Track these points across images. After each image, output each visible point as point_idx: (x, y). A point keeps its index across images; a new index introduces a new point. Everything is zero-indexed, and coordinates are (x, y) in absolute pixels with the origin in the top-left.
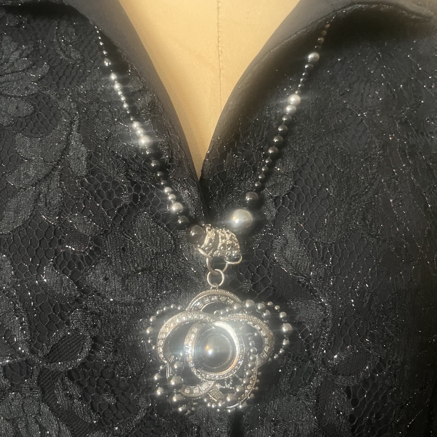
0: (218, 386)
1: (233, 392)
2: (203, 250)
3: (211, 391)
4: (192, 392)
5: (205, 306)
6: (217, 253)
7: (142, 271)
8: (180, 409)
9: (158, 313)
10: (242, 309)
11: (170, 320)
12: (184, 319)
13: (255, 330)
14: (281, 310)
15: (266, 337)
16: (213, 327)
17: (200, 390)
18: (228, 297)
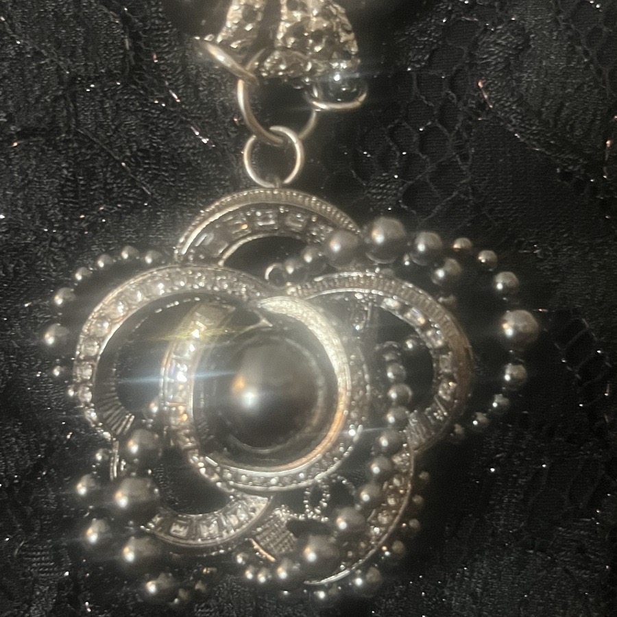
0: (283, 514)
1: (325, 530)
2: (225, 46)
3: (259, 529)
4: (194, 533)
5: (235, 247)
6: (275, 64)
7: (20, 135)
8: (151, 587)
9: (79, 277)
10: (360, 254)
11: (116, 293)
12: (161, 290)
13: (406, 330)
14: (501, 266)
15: (444, 349)
16: (264, 321)
17: (221, 527)
18: (312, 213)
